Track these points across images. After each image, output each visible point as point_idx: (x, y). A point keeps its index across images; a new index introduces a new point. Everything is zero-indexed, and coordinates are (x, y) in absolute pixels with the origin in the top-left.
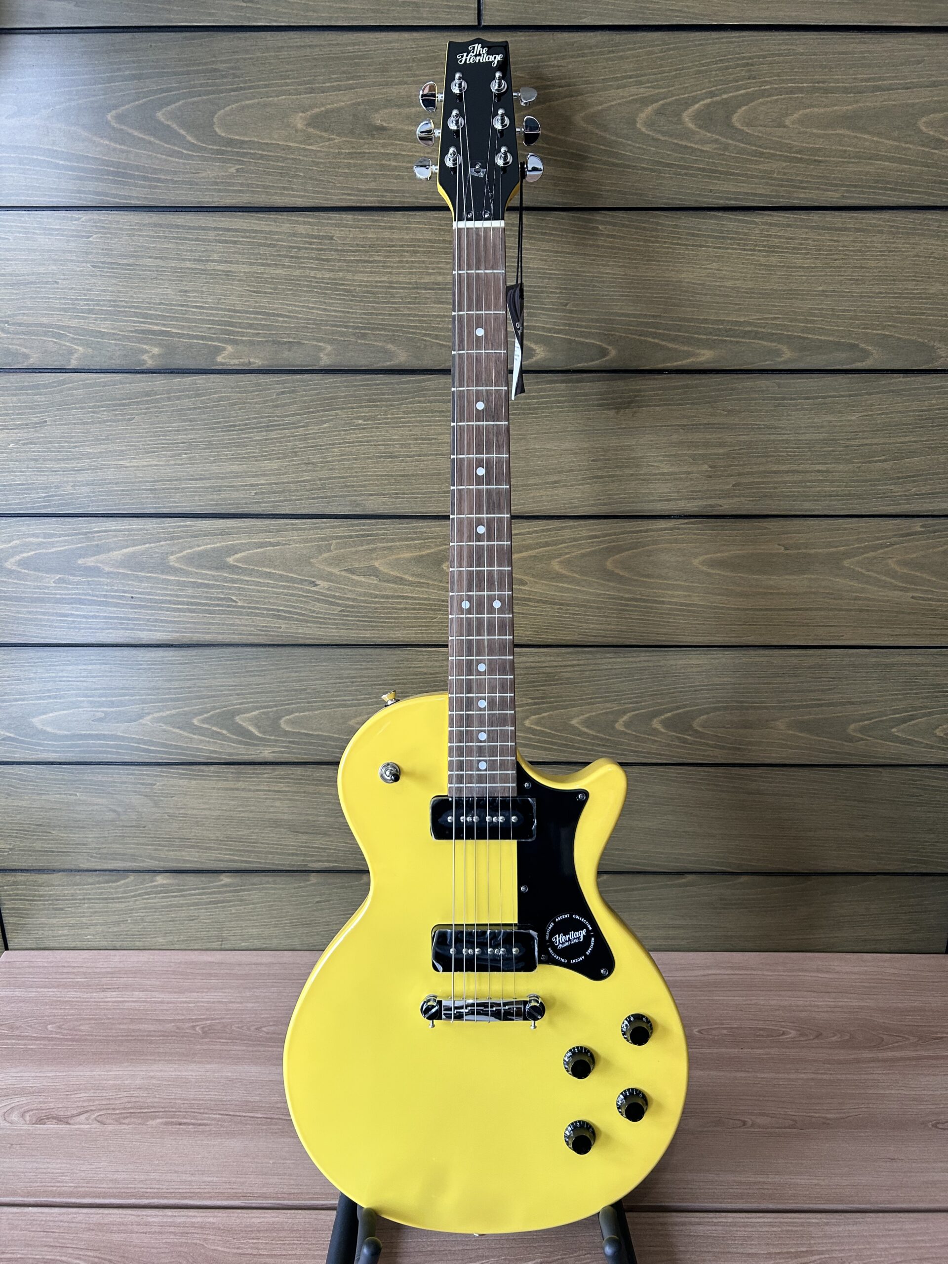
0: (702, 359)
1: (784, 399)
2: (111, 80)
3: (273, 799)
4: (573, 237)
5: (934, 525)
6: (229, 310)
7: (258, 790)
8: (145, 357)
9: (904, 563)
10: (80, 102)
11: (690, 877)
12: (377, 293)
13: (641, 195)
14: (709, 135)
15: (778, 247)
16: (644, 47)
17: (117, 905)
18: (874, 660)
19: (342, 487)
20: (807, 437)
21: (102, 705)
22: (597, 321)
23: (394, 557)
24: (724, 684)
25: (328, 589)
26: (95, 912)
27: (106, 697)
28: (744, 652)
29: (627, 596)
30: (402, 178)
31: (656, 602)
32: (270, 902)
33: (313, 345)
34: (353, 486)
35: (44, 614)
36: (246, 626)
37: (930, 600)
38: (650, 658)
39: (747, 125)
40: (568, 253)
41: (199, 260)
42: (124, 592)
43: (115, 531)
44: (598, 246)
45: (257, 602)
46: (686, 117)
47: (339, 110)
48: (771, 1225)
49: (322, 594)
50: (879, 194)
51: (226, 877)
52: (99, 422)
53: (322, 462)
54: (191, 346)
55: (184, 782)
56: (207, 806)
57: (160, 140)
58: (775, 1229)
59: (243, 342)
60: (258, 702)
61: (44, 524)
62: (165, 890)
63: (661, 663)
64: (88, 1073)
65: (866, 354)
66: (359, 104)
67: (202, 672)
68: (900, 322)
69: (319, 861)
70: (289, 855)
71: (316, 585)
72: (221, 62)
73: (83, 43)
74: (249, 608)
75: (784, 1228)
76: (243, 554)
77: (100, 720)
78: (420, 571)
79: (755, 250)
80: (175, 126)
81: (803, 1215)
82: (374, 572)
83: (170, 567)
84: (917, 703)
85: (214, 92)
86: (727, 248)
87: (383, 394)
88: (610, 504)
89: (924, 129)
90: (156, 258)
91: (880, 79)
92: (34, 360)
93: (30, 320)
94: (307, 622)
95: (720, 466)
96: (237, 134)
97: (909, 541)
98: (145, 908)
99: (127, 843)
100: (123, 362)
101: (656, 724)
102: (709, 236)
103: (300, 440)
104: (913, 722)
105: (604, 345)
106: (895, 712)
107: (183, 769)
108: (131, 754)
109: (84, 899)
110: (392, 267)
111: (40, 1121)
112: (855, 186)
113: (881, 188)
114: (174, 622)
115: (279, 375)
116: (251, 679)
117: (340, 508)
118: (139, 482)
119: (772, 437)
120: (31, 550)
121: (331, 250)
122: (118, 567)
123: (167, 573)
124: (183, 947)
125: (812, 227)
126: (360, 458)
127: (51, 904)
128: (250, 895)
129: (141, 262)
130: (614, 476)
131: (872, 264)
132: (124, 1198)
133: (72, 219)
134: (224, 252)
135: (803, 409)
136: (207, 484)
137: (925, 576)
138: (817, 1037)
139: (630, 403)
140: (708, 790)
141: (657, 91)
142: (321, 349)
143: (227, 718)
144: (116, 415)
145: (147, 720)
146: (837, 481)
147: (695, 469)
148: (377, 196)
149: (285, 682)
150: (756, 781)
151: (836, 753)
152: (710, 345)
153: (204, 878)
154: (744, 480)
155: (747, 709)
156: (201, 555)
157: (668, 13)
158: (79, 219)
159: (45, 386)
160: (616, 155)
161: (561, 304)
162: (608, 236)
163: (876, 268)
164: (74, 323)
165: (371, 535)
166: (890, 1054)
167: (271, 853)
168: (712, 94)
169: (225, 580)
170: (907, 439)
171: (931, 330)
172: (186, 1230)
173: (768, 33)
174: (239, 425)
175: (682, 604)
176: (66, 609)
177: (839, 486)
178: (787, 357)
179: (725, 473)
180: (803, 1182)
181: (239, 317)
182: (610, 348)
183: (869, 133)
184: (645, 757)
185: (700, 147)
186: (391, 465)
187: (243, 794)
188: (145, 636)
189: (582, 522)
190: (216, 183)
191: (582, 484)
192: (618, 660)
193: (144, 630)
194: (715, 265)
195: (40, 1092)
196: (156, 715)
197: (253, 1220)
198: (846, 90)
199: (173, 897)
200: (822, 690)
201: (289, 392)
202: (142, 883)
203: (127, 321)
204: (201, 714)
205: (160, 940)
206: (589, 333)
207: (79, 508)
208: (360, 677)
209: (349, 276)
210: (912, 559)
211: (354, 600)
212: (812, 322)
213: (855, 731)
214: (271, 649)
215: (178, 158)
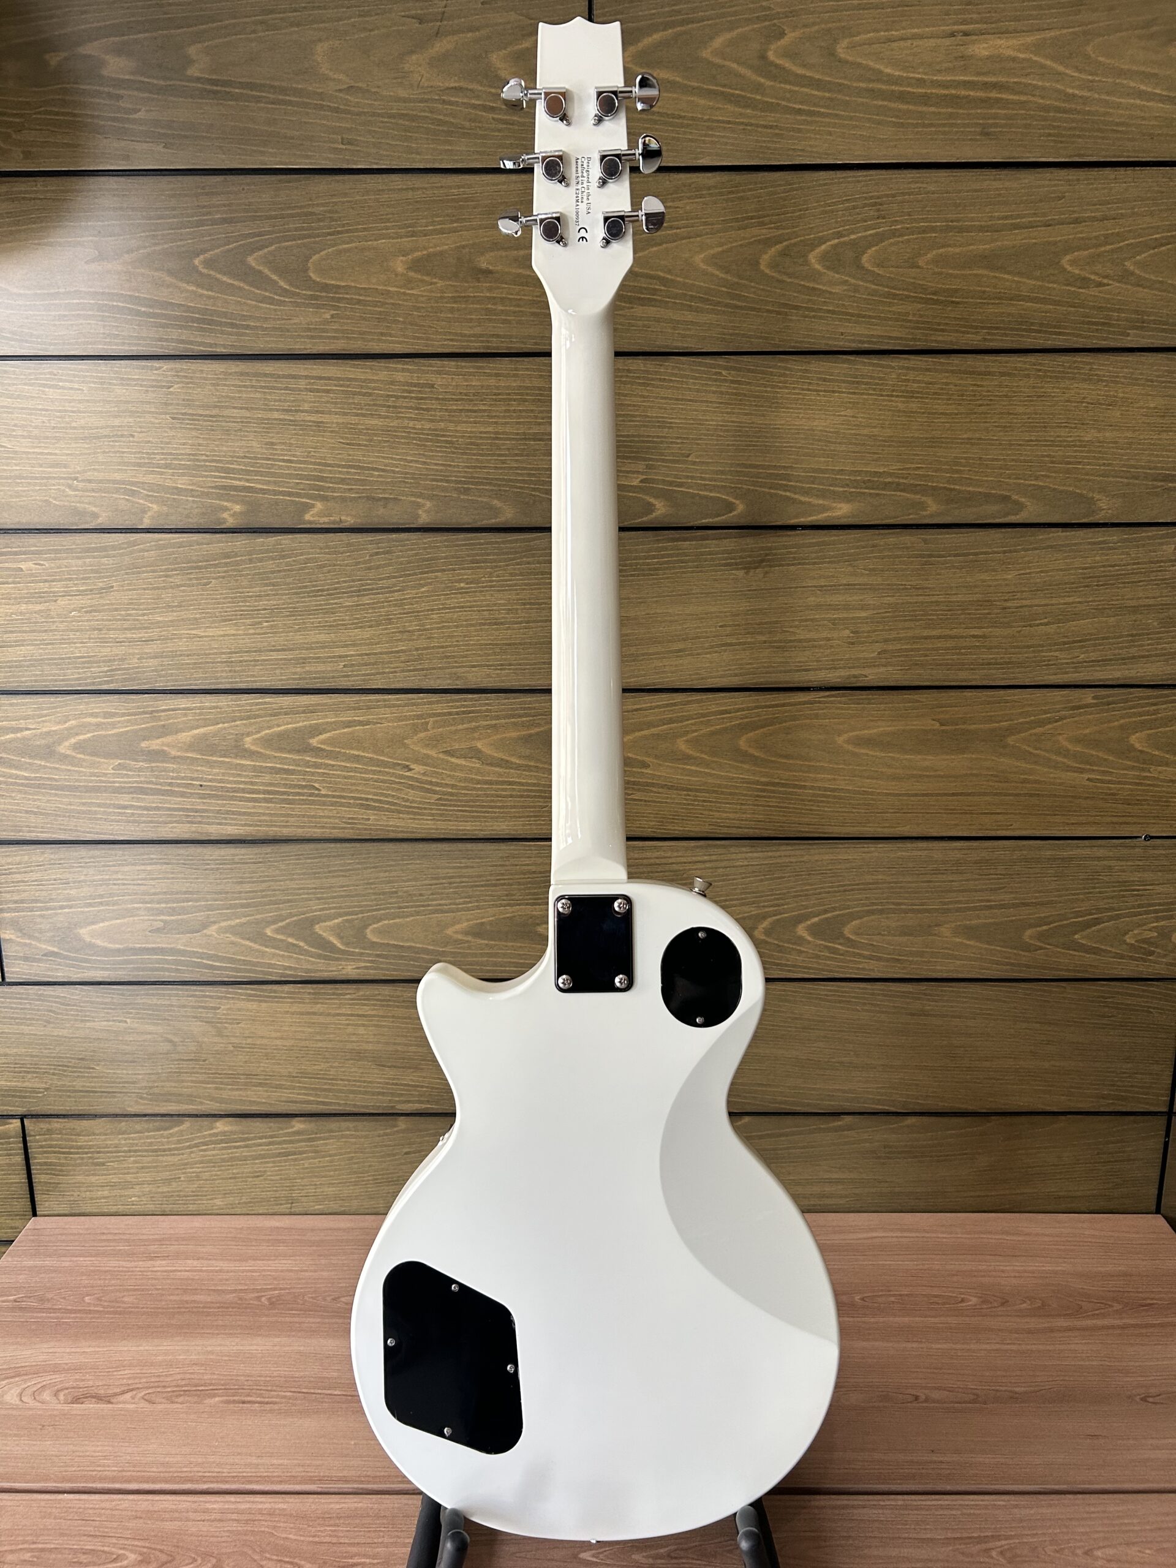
0: (838, 513)
1: (931, 556)
2: (201, 223)
3: (356, 1025)
4: (694, 384)
5: (1109, 696)
6: (319, 464)
7: (338, 1015)
8: (225, 515)
9: (1078, 741)
10: (166, 246)
11: (848, 1119)
12: (482, 444)
13: (766, 338)
14: (837, 276)
15: (918, 392)
16: (766, 187)
17: (169, 1158)
18: (1049, 853)
19: (442, 658)
20: (960, 598)
21: (161, 912)
22: (722, 472)
23: (499, 736)
24: (877, 883)
25: (424, 774)
26: (143, 1168)
27: (166, 903)
28: (900, 844)
29: (763, 779)
30: (509, 322)
31: (795, 786)
32: (349, 1153)
33: (411, 502)
34: (454, 657)
35: (99, 805)
36: (329, 817)
37: (1109, 782)
38: (793, 853)
39: (878, 266)
40: (690, 400)
41: (287, 411)
42: (192, 779)
43: (184, 709)
44: (722, 393)
45: (343, 790)
46: (813, 257)
47: (441, 253)
48: (948, 1507)
49: (417, 780)
50: (1023, 336)
51: (300, 1122)
52: (171, 587)
53: (419, 630)
54: (277, 503)
55: (253, 1006)
56: (279, 1034)
57: (251, 286)
58: (954, 1512)
59: (334, 498)
60: (340, 908)
61: (104, 702)
62: (227, 1139)
63: (805, 858)
64: (134, 1348)
65: (1020, 507)
66: (463, 247)
67: (277, 872)
68: (1055, 472)
69: (409, 1102)
70: (373, 1094)
71: (410, 770)
72: (318, 205)
73: (172, 186)
74: (334, 797)
75: (965, 1511)
76: (328, 735)
77: (158, 930)
78: (528, 752)
79: (892, 396)
80: (266, 271)
81: (987, 1497)
82: (476, 754)
83: (246, 750)
84: (1102, 904)
85: (309, 236)
86: (862, 394)
87: (488, 555)
88: (741, 675)
89: (1069, 268)
90: (241, 408)
91: (1018, 216)
92: (102, 521)
93: (100, 476)
94: (399, 812)
95: (863, 632)
96: (332, 279)
97: (1080, 714)
98: (202, 1162)
99: (183, 1081)
100: (202, 521)
101: (801, 930)
102: (844, 381)
103: (395, 605)
104: (1098, 927)
105: (731, 499)
106: (1078, 914)
107: (252, 989)
108: (192, 971)
109: (130, 1151)
110: (498, 417)
111: (76, 1400)
112: (997, 328)
113: (1024, 330)
114: (249, 814)
115: (373, 534)
116: (333, 880)
117: (438, 682)
118: (216, 654)
119: (921, 598)
120: (89, 731)
121: (431, 399)
122: (187, 751)
123: (242, 757)
124: (244, 1211)
125: (952, 372)
126: (462, 626)
127: (90, 1158)
128: (326, 1144)
129: (227, 412)
130: (745, 643)
131: (1021, 410)
132: (178, 1483)
133: (152, 368)
134: (314, 402)
135: (954, 567)
136: (289, 655)
137: (1100, 754)
138: (1003, 1304)
139: (762, 561)
140: (867, 1011)
141: (781, 232)
142: (419, 506)
143: (305, 928)
144: (191, 579)
145: (212, 930)
146: (996, 647)
147: (835, 635)
148: (482, 342)
149: (372, 884)
150: (919, 999)
151: (1012, 964)
152: (847, 498)
153: (272, 1123)
154: (891, 647)
155: (906, 912)
156: (281, 736)
157: (790, 153)
158: (160, 368)
159: (114, 548)
160: (739, 297)
161: (683, 455)
162: (732, 382)
163: (1025, 414)
164: (150, 479)
165: (472, 712)
166: (1089, 1322)
167: (353, 1092)
168: (839, 235)
169: (307, 764)
170: (1071, 600)
171: (1089, 480)
172: (251, 1517)
173: (896, 171)
174: (328, 590)
175: (826, 789)
176: (125, 799)
177: (998, 653)
178: (932, 510)
179: (870, 640)
180: (987, 1461)
181: (330, 472)
182: (737, 502)
183: (1009, 273)
184: (789, 971)
185: (829, 289)
186: (497, 633)
187: (322, 1019)
188: (214, 830)
189: (710, 695)
190: (309, 330)
191: (709, 653)
192: (755, 855)
193: (213, 823)
194: (849, 412)
195: (76, 1369)
196: (223, 924)
197: (332, 1506)
198: (982, 229)
199: (235, 1147)
200: (991, 890)
201: (383, 553)
202: (199, 1131)
203: (206, 476)
204: (274, 922)
205: (218, 1202)
206: (714, 486)
207: (145, 684)
208: (460, 877)
209: (451, 426)
210: (1085, 735)
211: (453, 786)
212: (957, 472)
213: (1031, 937)
214: (358, 845)
215: (270, 304)
